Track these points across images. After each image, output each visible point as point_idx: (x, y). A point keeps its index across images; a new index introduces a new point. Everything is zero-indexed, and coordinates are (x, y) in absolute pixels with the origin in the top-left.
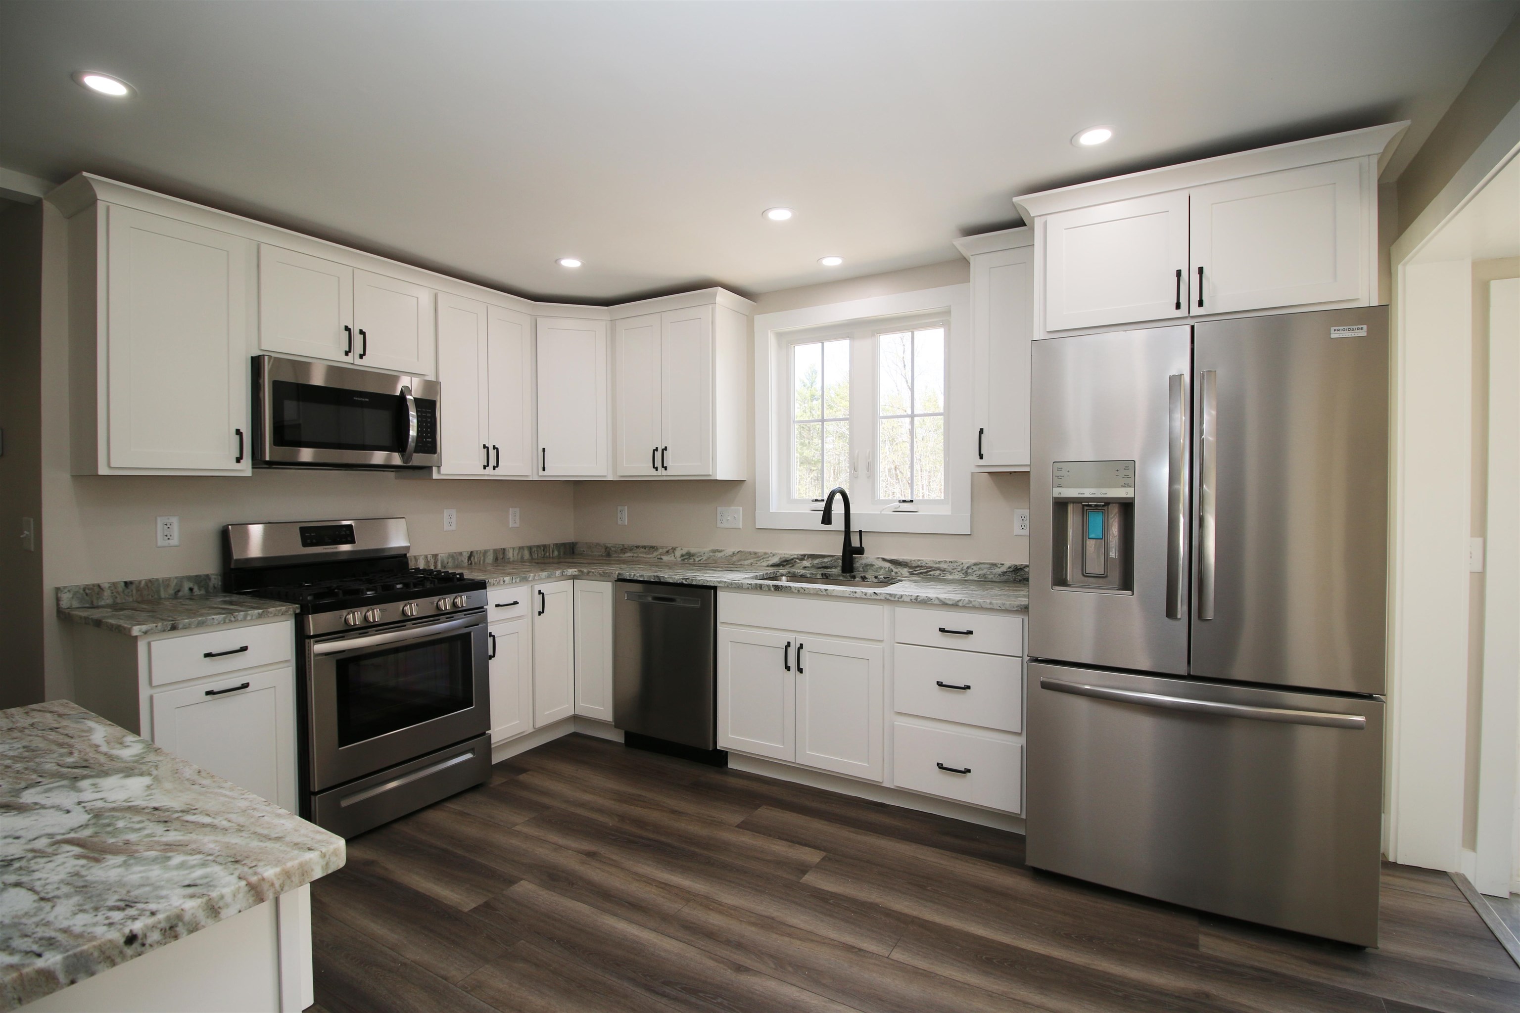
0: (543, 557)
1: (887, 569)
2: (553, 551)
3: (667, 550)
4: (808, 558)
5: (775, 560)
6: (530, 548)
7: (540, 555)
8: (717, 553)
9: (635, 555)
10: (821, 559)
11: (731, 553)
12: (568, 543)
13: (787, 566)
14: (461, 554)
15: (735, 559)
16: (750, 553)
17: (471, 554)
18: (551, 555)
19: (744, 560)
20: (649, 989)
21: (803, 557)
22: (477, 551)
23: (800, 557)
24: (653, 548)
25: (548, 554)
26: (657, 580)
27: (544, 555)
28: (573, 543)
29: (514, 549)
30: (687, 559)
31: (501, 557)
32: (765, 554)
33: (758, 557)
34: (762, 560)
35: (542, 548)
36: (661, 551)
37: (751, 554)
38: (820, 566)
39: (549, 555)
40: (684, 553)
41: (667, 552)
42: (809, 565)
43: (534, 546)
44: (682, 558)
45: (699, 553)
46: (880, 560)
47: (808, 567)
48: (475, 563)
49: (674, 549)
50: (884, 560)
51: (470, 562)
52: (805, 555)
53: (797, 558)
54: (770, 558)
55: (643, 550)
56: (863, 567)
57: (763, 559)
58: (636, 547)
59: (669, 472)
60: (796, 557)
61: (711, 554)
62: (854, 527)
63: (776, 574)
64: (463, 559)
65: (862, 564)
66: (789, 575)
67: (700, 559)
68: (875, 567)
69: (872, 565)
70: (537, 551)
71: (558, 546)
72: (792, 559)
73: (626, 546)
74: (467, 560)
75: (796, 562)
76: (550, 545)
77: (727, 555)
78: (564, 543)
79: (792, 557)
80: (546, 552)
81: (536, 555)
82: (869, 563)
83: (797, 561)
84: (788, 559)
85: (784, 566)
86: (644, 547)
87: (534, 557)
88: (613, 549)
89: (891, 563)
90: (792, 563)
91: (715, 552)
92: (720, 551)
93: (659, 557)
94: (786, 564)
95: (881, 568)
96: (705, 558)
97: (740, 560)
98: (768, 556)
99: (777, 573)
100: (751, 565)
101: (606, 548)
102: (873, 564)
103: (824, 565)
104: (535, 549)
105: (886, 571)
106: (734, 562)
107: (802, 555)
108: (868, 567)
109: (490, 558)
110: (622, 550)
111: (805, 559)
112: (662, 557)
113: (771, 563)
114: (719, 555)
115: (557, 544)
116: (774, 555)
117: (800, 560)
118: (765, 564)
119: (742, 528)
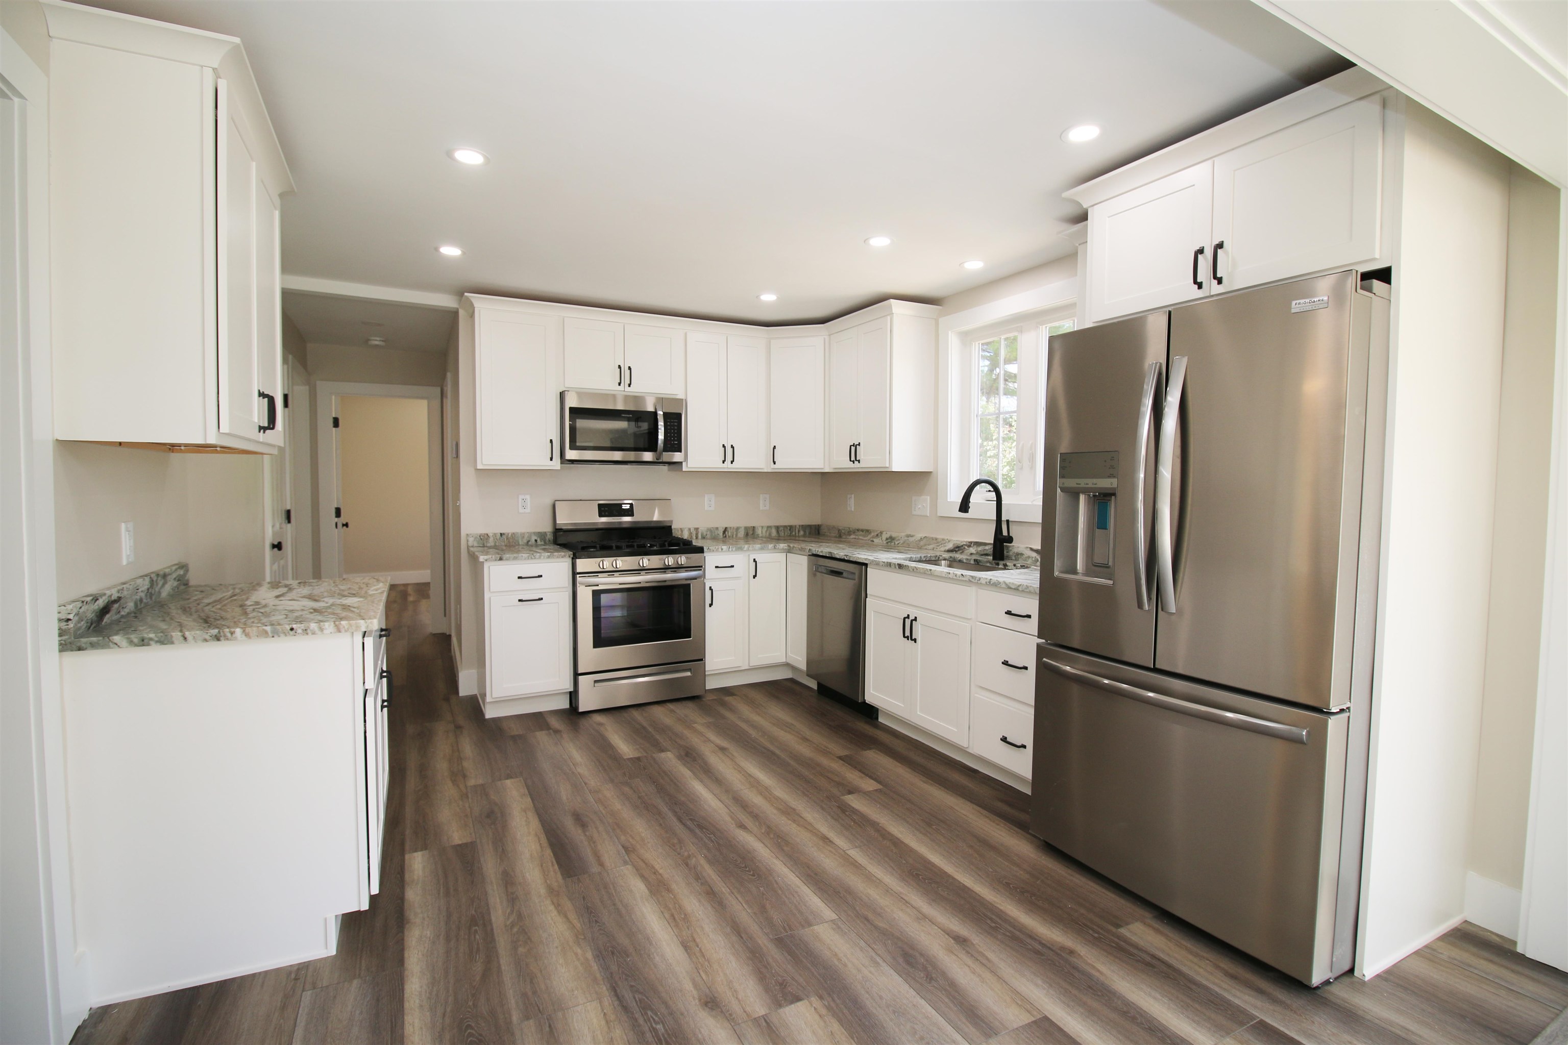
0: (790, 536)
1: (1034, 559)
2: (799, 531)
3: (877, 533)
4: (974, 545)
5: (950, 546)
6: (777, 528)
7: (786, 534)
8: (910, 538)
9: (857, 537)
10: (983, 547)
11: (920, 538)
12: (813, 525)
13: (959, 552)
14: (717, 528)
15: (922, 543)
16: (932, 539)
17: (726, 530)
18: (797, 535)
19: (929, 545)
20: (680, 820)
21: (970, 544)
22: (731, 528)
23: (968, 544)
24: (868, 531)
25: (794, 533)
26: (830, 556)
27: (791, 533)
28: (818, 525)
29: (762, 527)
30: (889, 542)
31: (751, 533)
32: (943, 540)
33: (938, 543)
34: (941, 546)
35: (789, 528)
36: (873, 534)
37: (933, 540)
38: (982, 553)
39: (796, 534)
40: (888, 537)
41: (877, 535)
42: (975, 552)
43: (781, 526)
44: (887, 541)
45: (898, 537)
46: (1029, 549)
47: (974, 554)
48: (729, 537)
49: (881, 533)
50: (1032, 549)
51: (724, 535)
52: (971, 543)
53: (966, 545)
54: (946, 544)
55: (861, 533)
56: (1015, 556)
57: (941, 544)
58: (857, 530)
59: (862, 464)
60: (965, 543)
61: (906, 538)
62: (1004, 518)
63: (939, 558)
64: (719, 533)
65: (1014, 553)
66: (951, 559)
67: (898, 542)
68: (1024, 556)
69: (1022, 554)
70: (784, 530)
71: (804, 527)
72: (962, 546)
73: (851, 529)
74: (722, 534)
75: (965, 548)
76: (796, 526)
77: (917, 540)
78: (809, 525)
79: (962, 544)
80: (793, 532)
81: (783, 533)
82: (1020, 553)
83: (966, 547)
84: (959, 546)
85: (956, 551)
86: (862, 531)
87: (781, 535)
88: (843, 531)
89: (1036, 553)
90: (962, 550)
91: (908, 537)
92: (912, 536)
93: (872, 539)
94: (958, 550)
95: (1029, 557)
96: (902, 542)
97: (925, 545)
98: (945, 542)
99: (940, 557)
100: (933, 549)
101: (839, 530)
102: (1024, 553)
103: (985, 552)
104: (782, 528)
105: (1033, 560)
106: (922, 546)
107: (969, 542)
108: (1019, 556)
109: (741, 533)
110: (848, 532)
111: (972, 546)
112: (874, 540)
113: (947, 548)
114: (911, 539)
115: (803, 525)
116: (949, 541)
117: (968, 547)
118: (943, 549)
119: (928, 515)
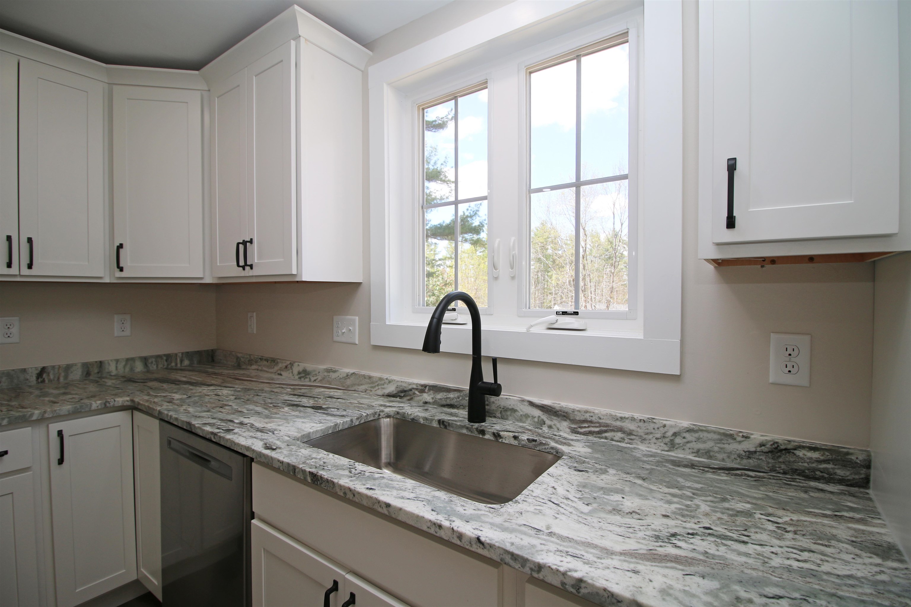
0: (166, 368)
1: (536, 420)
2: (182, 361)
3: (285, 365)
4: (429, 390)
5: (391, 389)
6: (145, 360)
7: (160, 366)
8: (331, 374)
9: (260, 368)
10: (445, 394)
11: (345, 375)
12: (205, 351)
13: (405, 399)
14: (24, 371)
15: (349, 382)
16: (364, 376)
17: (43, 370)
18: (179, 365)
19: (359, 385)
21: (423, 388)
22: (53, 367)
23: (420, 388)
24: (274, 361)
25: (173, 364)
27: (168, 365)
28: (212, 350)
29: (117, 361)
30: (303, 377)
31: (96, 371)
32: (381, 379)
33: (373, 383)
34: (377, 388)
35: (165, 358)
36: (280, 365)
37: (365, 378)
38: (444, 403)
39: (176, 365)
40: (301, 370)
41: (286, 367)
42: (431, 401)
43: (152, 357)
44: (299, 376)
45: (314, 371)
46: (526, 404)
47: (429, 403)
48: (50, 381)
49: (292, 364)
50: (531, 404)
51: (40, 380)
52: (425, 386)
53: (417, 389)
54: (385, 386)
55: (265, 363)
56: (501, 412)
57: (378, 385)
58: (260, 359)
59: (256, 272)
60: (415, 387)
61: (326, 374)
62: (484, 352)
63: (379, 415)
64: (28, 377)
65: (499, 407)
66: (398, 417)
67: (315, 378)
68: (517, 413)
69: (514, 410)
70: (156, 361)
71: (189, 355)
72: (411, 390)
73: (252, 357)
74: (34, 378)
75: (414, 394)
76: (176, 355)
77: (341, 376)
78: (198, 351)
79: (410, 387)
80: (171, 362)
81: (155, 367)
82: (510, 407)
83: (417, 392)
84: (405, 389)
85: (401, 397)
86: (267, 360)
87: (151, 368)
88: (242, 359)
89: (542, 411)
90: (411, 395)
91: (329, 372)
92: (335, 372)
93: (279, 372)
94: (404, 396)
95: (527, 416)
96: (320, 378)
97: (354, 385)
98: (383, 382)
99: (381, 414)
100: (366, 391)
101: (238, 358)
102: (518, 409)
103: (448, 402)
104: (154, 360)
105: (534, 422)
106: (348, 386)
107: (422, 386)
108: (509, 413)
109: (76, 374)
110: (249, 361)
111: (426, 391)
112: (282, 373)
113: (387, 391)
114: (333, 375)
115: (188, 353)
116: (390, 382)
117: (419, 392)
118: (380, 392)
119: (357, 343)
